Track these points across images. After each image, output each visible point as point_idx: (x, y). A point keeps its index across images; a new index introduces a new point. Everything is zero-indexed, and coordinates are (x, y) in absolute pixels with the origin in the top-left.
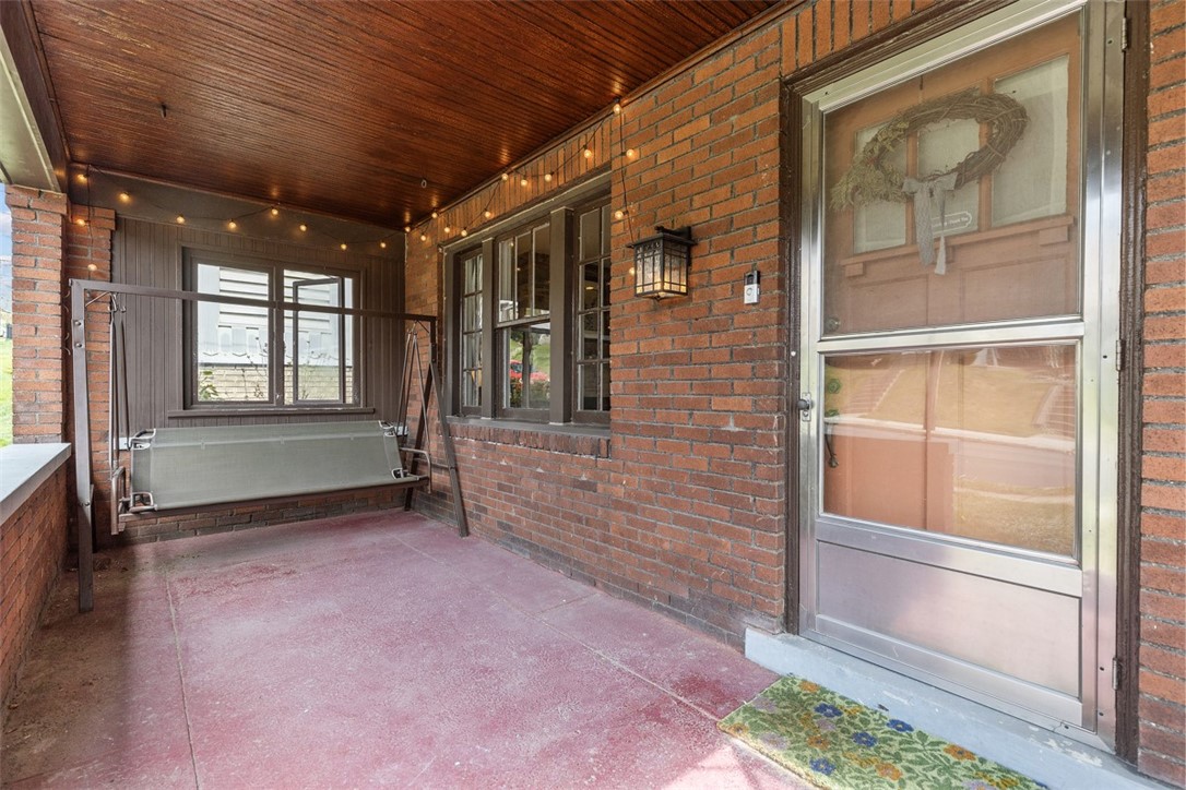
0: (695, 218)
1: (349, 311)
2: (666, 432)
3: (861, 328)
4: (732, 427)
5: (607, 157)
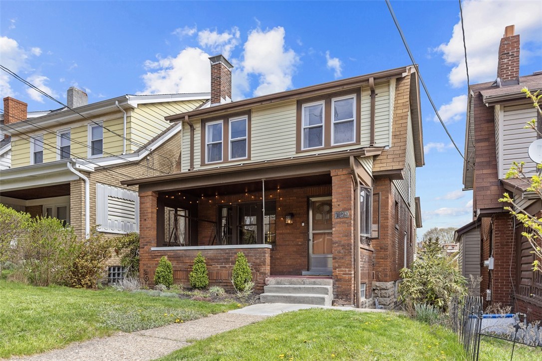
0: (294, 212)
1: (187, 217)
2: (288, 245)
3: (317, 230)
4: (300, 243)
5: (275, 198)
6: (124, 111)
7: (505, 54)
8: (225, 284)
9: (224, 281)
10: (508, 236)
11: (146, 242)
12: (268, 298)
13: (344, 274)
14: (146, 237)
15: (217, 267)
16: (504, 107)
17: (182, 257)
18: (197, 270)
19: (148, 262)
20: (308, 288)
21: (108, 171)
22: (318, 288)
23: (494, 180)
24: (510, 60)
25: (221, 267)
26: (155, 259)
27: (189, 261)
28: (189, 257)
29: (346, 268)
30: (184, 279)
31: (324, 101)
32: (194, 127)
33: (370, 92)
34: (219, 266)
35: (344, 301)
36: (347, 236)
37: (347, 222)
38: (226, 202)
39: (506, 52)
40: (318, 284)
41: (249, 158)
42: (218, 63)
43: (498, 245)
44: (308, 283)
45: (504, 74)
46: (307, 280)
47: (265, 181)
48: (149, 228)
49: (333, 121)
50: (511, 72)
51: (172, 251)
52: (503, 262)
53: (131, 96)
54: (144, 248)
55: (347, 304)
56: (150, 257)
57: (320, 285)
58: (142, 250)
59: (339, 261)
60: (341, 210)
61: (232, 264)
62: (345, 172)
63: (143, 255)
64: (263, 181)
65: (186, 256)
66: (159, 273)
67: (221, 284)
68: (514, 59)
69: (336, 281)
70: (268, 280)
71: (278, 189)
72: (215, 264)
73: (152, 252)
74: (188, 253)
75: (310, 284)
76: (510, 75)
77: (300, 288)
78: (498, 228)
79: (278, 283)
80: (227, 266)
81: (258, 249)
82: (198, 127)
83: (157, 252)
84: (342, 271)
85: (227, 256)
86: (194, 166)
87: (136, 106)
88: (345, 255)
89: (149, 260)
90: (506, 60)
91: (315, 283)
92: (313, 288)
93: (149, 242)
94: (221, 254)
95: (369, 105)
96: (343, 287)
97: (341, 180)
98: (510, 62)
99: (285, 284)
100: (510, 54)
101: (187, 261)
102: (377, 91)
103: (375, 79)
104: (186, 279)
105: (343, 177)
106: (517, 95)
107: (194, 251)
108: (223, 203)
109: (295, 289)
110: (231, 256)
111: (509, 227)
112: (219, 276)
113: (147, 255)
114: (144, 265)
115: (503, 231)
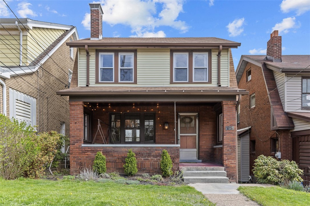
0: (168, 121)
2: (165, 142)
3: (183, 133)
5: (155, 111)
6: (21, 30)
7: (275, 45)
8: (148, 171)
9: (147, 169)
10: (288, 141)
11: (77, 140)
12: (190, 180)
13: (231, 164)
14: (77, 136)
15: (141, 159)
16: (287, 74)
17: (111, 152)
18: (131, 162)
19: (78, 155)
20: (213, 173)
21: (16, 79)
22: (220, 172)
23: (282, 112)
24: (277, 49)
25: (144, 159)
26: (86, 153)
27: (117, 155)
28: (117, 152)
29: (232, 160)
30: (113, 168)
31: (188, 53)
32: (90, 54)
33: (217, 53)
34: (143, 158)
35: (231, 180)
36: (232, 141)
37: (233, 132)
38: (117, 111)
39: (275, 44)
40: (215, 170)
41: (135, 82)
42: (97, 9)
43: (284, 146)
44: (209, 169)
45: (275, 55)
46: (208, 168)
47: (176, 103)
48: (79, 129)
49: (194, 67)
50: (278, 55)
51: (101, 148)
52: (287, 155)
53: (29, 20)
54: (74, 144)
55: (233, 182)
56: (81, 152)
57: (217, 170)
58: (73, 146)
59: (228, 156)
60: (229, 125)
61: (153, 157)
62: (232, 103)
63: (74, 150)
64: (175, 103)
65: (114, 151)
66: (98, 164)
67: (144, 171)
68: (279, 48)
69: (226, 168)
70: (181, 168)
71: (158, 106)
72: (139, 158)
73: (83, 148)
74: (116, 149)
75: (210, 170)
76: (278, 56)
77: (208, 173)
78: (284, 137)
79: (188, 170)
80: (149, 158)
81: (173, 148)
82: (93, 55)
83: (87, 148)
84: (230, 162)
85: (149, 152)
86: (90, 83)
87: (31, 28)
88: (232, 153)
89: (79, 153)
90: (276, 48)
91: (213, 170)
92: (216, 173)
93: (80, 140)
94: (144, 150)
95: (216, 61)
96: (231, 172)
97: (229, 108)
98: (277, 50)
99: (193, 171)
100: (278, 45)
101: (115, 155)
102: (221, 53)
103: (223, 46)
104: (114, 168)
105: (230, 106)
106: (296, 70)
107: (120, 148)
108: (114, 112)
109: (204, 173)
110: (153, 152)
111: (289, 137)
112: (143, 165)
113: (78, 150)
114: (74, 157)
115: (287, 138)
